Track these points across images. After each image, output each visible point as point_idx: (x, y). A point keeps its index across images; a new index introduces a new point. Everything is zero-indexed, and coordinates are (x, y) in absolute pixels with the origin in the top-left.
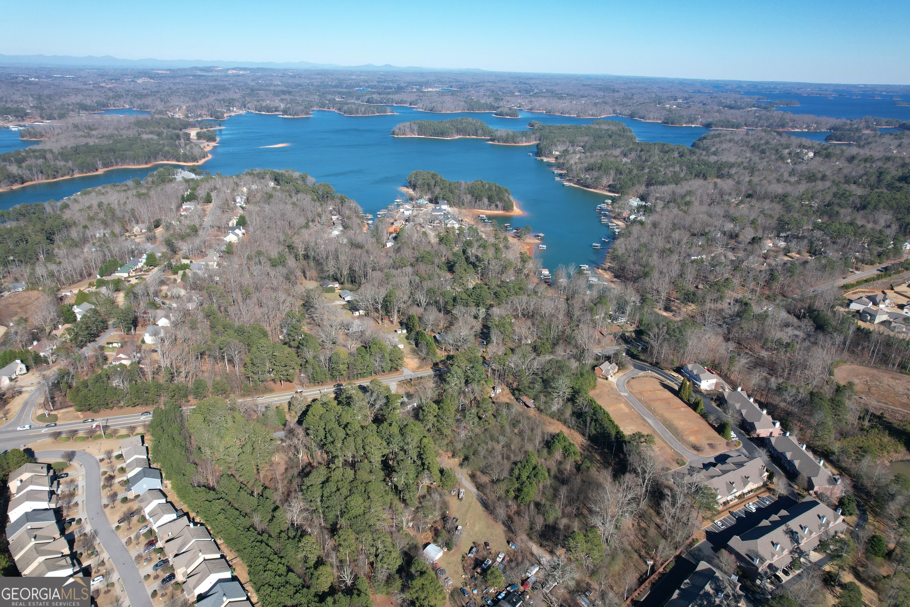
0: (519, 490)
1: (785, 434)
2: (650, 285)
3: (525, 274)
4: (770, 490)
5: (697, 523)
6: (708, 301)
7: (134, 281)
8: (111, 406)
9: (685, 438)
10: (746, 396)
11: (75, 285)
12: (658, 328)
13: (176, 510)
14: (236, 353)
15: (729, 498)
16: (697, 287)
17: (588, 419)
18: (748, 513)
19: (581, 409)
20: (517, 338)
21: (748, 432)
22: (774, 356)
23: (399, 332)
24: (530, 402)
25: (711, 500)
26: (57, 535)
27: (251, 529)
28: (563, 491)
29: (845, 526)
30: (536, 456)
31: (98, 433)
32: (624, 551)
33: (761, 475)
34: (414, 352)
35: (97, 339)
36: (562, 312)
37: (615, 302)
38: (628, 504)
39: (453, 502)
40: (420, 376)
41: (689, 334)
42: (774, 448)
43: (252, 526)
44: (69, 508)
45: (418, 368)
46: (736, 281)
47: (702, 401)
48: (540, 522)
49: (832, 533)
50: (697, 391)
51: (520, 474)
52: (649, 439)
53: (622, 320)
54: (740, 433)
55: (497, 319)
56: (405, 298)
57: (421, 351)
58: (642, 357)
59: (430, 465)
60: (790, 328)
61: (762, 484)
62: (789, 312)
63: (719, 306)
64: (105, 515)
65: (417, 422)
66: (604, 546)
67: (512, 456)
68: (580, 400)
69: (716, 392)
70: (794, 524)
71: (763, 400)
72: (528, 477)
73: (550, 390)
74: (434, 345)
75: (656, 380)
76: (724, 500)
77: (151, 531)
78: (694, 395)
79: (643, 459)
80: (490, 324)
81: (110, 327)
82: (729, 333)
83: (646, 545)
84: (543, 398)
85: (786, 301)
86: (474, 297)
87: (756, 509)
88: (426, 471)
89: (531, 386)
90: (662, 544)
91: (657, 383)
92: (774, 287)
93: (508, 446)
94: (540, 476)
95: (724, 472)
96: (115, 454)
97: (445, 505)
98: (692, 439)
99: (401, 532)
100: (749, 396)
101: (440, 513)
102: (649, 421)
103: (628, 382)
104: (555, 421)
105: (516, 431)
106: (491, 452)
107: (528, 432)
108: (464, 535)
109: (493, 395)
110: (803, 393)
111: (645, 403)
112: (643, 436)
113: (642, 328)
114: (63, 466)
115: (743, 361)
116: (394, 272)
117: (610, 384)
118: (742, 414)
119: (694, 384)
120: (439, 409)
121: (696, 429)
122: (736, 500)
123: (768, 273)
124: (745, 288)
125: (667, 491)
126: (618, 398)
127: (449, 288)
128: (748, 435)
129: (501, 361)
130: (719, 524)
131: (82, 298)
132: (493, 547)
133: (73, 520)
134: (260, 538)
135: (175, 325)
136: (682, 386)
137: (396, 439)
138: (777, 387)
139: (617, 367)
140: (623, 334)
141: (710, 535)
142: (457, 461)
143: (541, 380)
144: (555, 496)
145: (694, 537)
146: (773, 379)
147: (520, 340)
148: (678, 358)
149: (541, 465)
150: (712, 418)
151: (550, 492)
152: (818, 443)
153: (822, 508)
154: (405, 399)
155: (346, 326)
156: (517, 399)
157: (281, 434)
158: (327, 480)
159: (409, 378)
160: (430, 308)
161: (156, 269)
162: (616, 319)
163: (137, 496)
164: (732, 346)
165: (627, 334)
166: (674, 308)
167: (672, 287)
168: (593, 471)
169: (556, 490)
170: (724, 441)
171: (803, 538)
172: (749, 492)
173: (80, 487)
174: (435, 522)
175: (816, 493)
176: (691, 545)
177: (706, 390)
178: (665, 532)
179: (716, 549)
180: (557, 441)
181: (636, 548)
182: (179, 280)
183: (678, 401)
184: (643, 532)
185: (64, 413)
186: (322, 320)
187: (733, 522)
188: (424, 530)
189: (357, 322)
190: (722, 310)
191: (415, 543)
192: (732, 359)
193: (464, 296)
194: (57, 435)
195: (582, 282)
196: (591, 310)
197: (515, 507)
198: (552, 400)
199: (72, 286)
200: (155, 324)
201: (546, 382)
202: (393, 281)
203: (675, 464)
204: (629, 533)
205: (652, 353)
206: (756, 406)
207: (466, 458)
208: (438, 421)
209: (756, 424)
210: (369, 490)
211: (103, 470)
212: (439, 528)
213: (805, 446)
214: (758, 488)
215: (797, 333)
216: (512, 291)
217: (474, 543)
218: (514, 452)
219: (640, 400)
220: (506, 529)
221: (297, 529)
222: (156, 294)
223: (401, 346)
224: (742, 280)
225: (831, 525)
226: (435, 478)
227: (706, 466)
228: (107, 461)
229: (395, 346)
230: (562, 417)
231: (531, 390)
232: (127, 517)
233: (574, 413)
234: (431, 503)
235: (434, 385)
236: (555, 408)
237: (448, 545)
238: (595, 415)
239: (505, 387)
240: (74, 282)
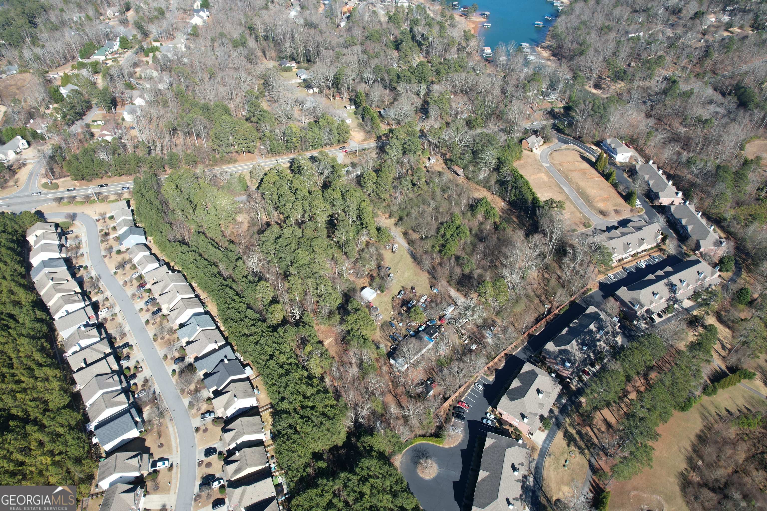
0: (443, 246)
1: (685, 202)
2: (583, 64)
3: (467, 53)
4: (661, 250)
5: (593, 276)
6: (637, 78)
7: (110, 63)
8: (101, 175)
9: (595, 204)
10: (656, 169)
11: (61, 68)
12: (585, 104)
13: (159, 260)
14: (202, 128)
15: (624, 256)
16: (629, 65)
17: (510, 187)
18: (638, 269)
19: (504, 178)
20: (453, 113)
21: (652, 200)
22: (691, 132)
23: (348, 108)
24: (460, 171)
25: (606, 257)
26: (69, 278)
27: (217, 275)
28: (481, 247)
29: (720, 280)
30: (461, 218)
31: (93, 198)
32: (527, 296)
33: (656, 237)
34: (360, 125)
35: (84, 117)
36: (496, 88)
37: (548, 79)
38: (536, 258)
39: (387, 255)
40: (364, 147)
41: (612, 110)
42: (672, 215)
43: (219, 273)
44: (77, 257)
45: (364, 140)
46: (669, 59)
47: (615, 173)
48: (458, 272)
49: (707, 285)
50: (612, 163)
51: (445, 233)
52: (560, 205)
53: (553, 97)
54: (645, 201)
55: (436, 95)
56: (354, 75)
57: (366, 125)
58: (567, 132)
59: (368, 225)
60: (713, 105)
61: (655, 245)
62: (715, 90)
63: (647, 84)
64: (105, 264)
65: (359, 189)
66: (510, 292)
67: (440, 217)
68: (504, 170)
69: (629, 164)
70: (674, 279)
71: (672, 172)
72: (452, 235)
73: (478, 160)
74: (378, 121)
75: (576, 153)
76: (620, 257)
77: (141, 277)
78: (608, 166)
79: (552, 221)
80: (429, 100)
81: (94, 106)
82: (652, 110)
83: (547, 293)
84: (471, 168)
85: (715, 78)
86: (417, 74)
87: (646, 266)
88: (365, 230)
89: (462, 157)
90: (560, 292)
91: (577, 154)
92: (706, 64)
93: (437, 209)
94: (462, 234)
95: (623, 234)
96: (108, 215)
97: (380, 257)
98: (601, 205)
99: (342, 278)
100: (659, 168)
101: (376, 263)
102: (564, 188)
103: (551, 154)
104: (481, 188)
105: (446, 196)
106: (421, 214)
107: (455, 197)
108: (395, 281)
109: (428, 165)
110: (711, 166)
111: (564, 173)
112: (555, 202)
113: (570, 104)
114: (69, 225)
115: (660, 136)
116: (344, 51)
117: (534, 156)
118: (649, 184)
119: (611, 156)
120: (378, 177)
121: (605, 196)
122: (630, 258)
123: (703, 50)
124: (677, 66)
125: (569, 250)
126: (540, 168)
127: (395, 66)
128: (652, 203)
129: (436, 133)
130: (612, 277)
131: (66, 79)
132: (418, 291)
133: (81, 266)
134: (224, 283)
135: (150, 103)
136: (599, 158)
137: (338, 203)
138: (687, 160)
139: (543, 141)
140: (552, 110)
141: (602, 286)
142: (393, 221)
143: (471, 151)
144: (473, 250)
145: (588, 287)
146: (685, 153)
147: (456, 115)
148: (599, 132)
149: (464, 225)
150: (621, 187)
151: (469, 248)
152: (713, 211)
153: (704, 266)
154: (350, 168)
155: (300, 103)
156: (449, 168)
157: (244, 198)
158: (279, 237)
159: (354, 149)
160: (377, 84)
161: (130, 52)
162: (547, 95)
163: (128, 249)
164: (651, 122)
165: (556, 110)
166: (604, 86)
167: (605, 65)
168: (509, 231)
169: (474, 246)
170: (629, 207)
171: (680, 289)
172: (642, 252)
173: (83, 241)
174: (371, 270)
175: (701, 253)
176: (584, 293)
177: (620, 163)
178: (564, 282)
179: (605, 297)
180: (479, 205)
181: (538, 294)
182: (151, 62)
183: (594, 171)
184: (546, 281)
185: (63, 182)
186: (278, 97)
187: (624, 275)
188: (362, 276)
189: (311, 99)
190: (649, 88)
191: (354, 286)
192: (649, 134)
193: (408, 74)
194: (60, 200)
195: (519, 60)
196: (524, 86)
197: (439, 259)
198: (480, 169)
199: (58, 69)
200: (132, 104)
201: (475, 153)
202: (343, 60)
203: (581, 226)
204: (533, 282)
205: (576, 128)
206: (664, 177)
207: (401, 219)
208: (377, 187)
209: (660, 194)
210: (313, 245)
211: (100, 228)
212: (375, 275)
213: (700, 214)
214: (651, 249)
215: (718, 109)
216: (452, 68)
217: (403, 287)
218: (442, 214)
219: (559, 170)
220: (430, 277)
221: (256, 275)
222: (131, 75)
223: (349, 121)
224: (675, 57)
225: (707, 279)
226: (372, 235)
227: (609, 229)
228: (102, 221)
229: (343, 121)
230: (487, 184)
231: (461, 161)
232: (122, 265)
233: (498, 181)
234: (369, 255)
235: (376, 156)
236: (481, 177)
237: (381, 288)
238: (516, 183)
239: (439, 158)
240: (59, 65)
